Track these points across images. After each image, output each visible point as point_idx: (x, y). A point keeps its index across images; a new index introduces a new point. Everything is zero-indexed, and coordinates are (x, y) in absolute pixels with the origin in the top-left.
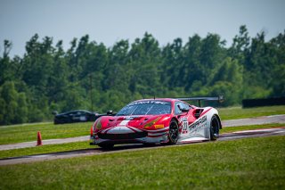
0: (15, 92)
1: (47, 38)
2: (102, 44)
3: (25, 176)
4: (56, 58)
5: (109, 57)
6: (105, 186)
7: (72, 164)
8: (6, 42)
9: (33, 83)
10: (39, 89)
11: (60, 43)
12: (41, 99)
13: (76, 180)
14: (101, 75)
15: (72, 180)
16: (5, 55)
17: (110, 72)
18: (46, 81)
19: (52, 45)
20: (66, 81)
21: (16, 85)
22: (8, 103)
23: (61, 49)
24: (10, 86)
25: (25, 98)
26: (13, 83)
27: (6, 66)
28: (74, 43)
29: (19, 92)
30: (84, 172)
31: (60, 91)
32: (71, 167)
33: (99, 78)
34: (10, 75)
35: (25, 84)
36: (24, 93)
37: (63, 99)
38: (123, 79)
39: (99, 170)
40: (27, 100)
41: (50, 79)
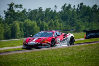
0: (58, 23)
1: (69, 4)
2: (88, 6)
3: (62, 53)
4: (73, 11)
5: (91, 11)
6: (89, 56)
7: (78, 48)
8: (55, 6)
9: (65, 20)
10: (67, 22)
11: (74, 6)
12: (68, 26)
13: (79, 54)
14: (88, 17)
15: (78, 54)
16: (55, 11)
17: (92, 16)
18: (69, 19)
19: (71, 7)
20: (76, 19)
21: (59, 21)
22: (56, 27)
23: (74, 8)
24: (57, 21)
25: (62, 25)
26: (58, 20)
27: (55, 14)
28: (78, 6)
29: (60, 23)
30: (82, 51)
31: (74, 23)
32: (77, 49)
33: (87, 18)
34: (57, 18)
35: (62, 20)
36: (61, 24)
37: (75, 26)
38: (96, 18)
39: (87, 50)
40: (63, 26)
41: (70, 19)
